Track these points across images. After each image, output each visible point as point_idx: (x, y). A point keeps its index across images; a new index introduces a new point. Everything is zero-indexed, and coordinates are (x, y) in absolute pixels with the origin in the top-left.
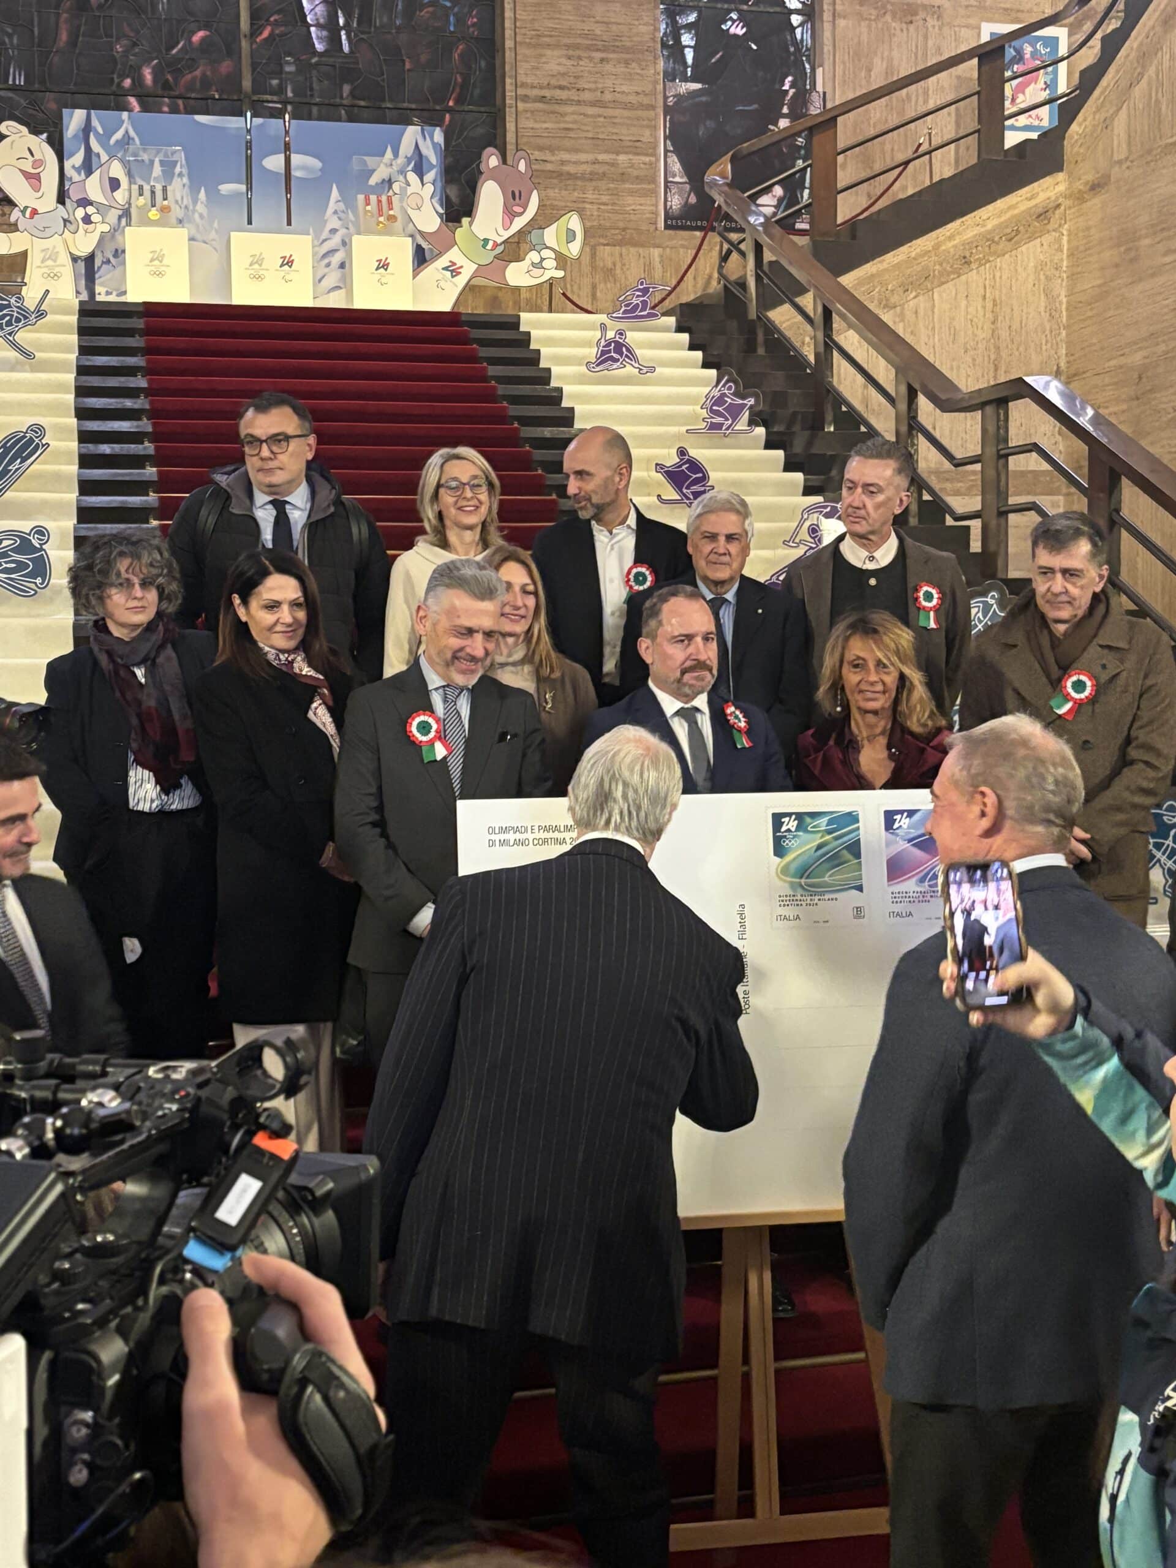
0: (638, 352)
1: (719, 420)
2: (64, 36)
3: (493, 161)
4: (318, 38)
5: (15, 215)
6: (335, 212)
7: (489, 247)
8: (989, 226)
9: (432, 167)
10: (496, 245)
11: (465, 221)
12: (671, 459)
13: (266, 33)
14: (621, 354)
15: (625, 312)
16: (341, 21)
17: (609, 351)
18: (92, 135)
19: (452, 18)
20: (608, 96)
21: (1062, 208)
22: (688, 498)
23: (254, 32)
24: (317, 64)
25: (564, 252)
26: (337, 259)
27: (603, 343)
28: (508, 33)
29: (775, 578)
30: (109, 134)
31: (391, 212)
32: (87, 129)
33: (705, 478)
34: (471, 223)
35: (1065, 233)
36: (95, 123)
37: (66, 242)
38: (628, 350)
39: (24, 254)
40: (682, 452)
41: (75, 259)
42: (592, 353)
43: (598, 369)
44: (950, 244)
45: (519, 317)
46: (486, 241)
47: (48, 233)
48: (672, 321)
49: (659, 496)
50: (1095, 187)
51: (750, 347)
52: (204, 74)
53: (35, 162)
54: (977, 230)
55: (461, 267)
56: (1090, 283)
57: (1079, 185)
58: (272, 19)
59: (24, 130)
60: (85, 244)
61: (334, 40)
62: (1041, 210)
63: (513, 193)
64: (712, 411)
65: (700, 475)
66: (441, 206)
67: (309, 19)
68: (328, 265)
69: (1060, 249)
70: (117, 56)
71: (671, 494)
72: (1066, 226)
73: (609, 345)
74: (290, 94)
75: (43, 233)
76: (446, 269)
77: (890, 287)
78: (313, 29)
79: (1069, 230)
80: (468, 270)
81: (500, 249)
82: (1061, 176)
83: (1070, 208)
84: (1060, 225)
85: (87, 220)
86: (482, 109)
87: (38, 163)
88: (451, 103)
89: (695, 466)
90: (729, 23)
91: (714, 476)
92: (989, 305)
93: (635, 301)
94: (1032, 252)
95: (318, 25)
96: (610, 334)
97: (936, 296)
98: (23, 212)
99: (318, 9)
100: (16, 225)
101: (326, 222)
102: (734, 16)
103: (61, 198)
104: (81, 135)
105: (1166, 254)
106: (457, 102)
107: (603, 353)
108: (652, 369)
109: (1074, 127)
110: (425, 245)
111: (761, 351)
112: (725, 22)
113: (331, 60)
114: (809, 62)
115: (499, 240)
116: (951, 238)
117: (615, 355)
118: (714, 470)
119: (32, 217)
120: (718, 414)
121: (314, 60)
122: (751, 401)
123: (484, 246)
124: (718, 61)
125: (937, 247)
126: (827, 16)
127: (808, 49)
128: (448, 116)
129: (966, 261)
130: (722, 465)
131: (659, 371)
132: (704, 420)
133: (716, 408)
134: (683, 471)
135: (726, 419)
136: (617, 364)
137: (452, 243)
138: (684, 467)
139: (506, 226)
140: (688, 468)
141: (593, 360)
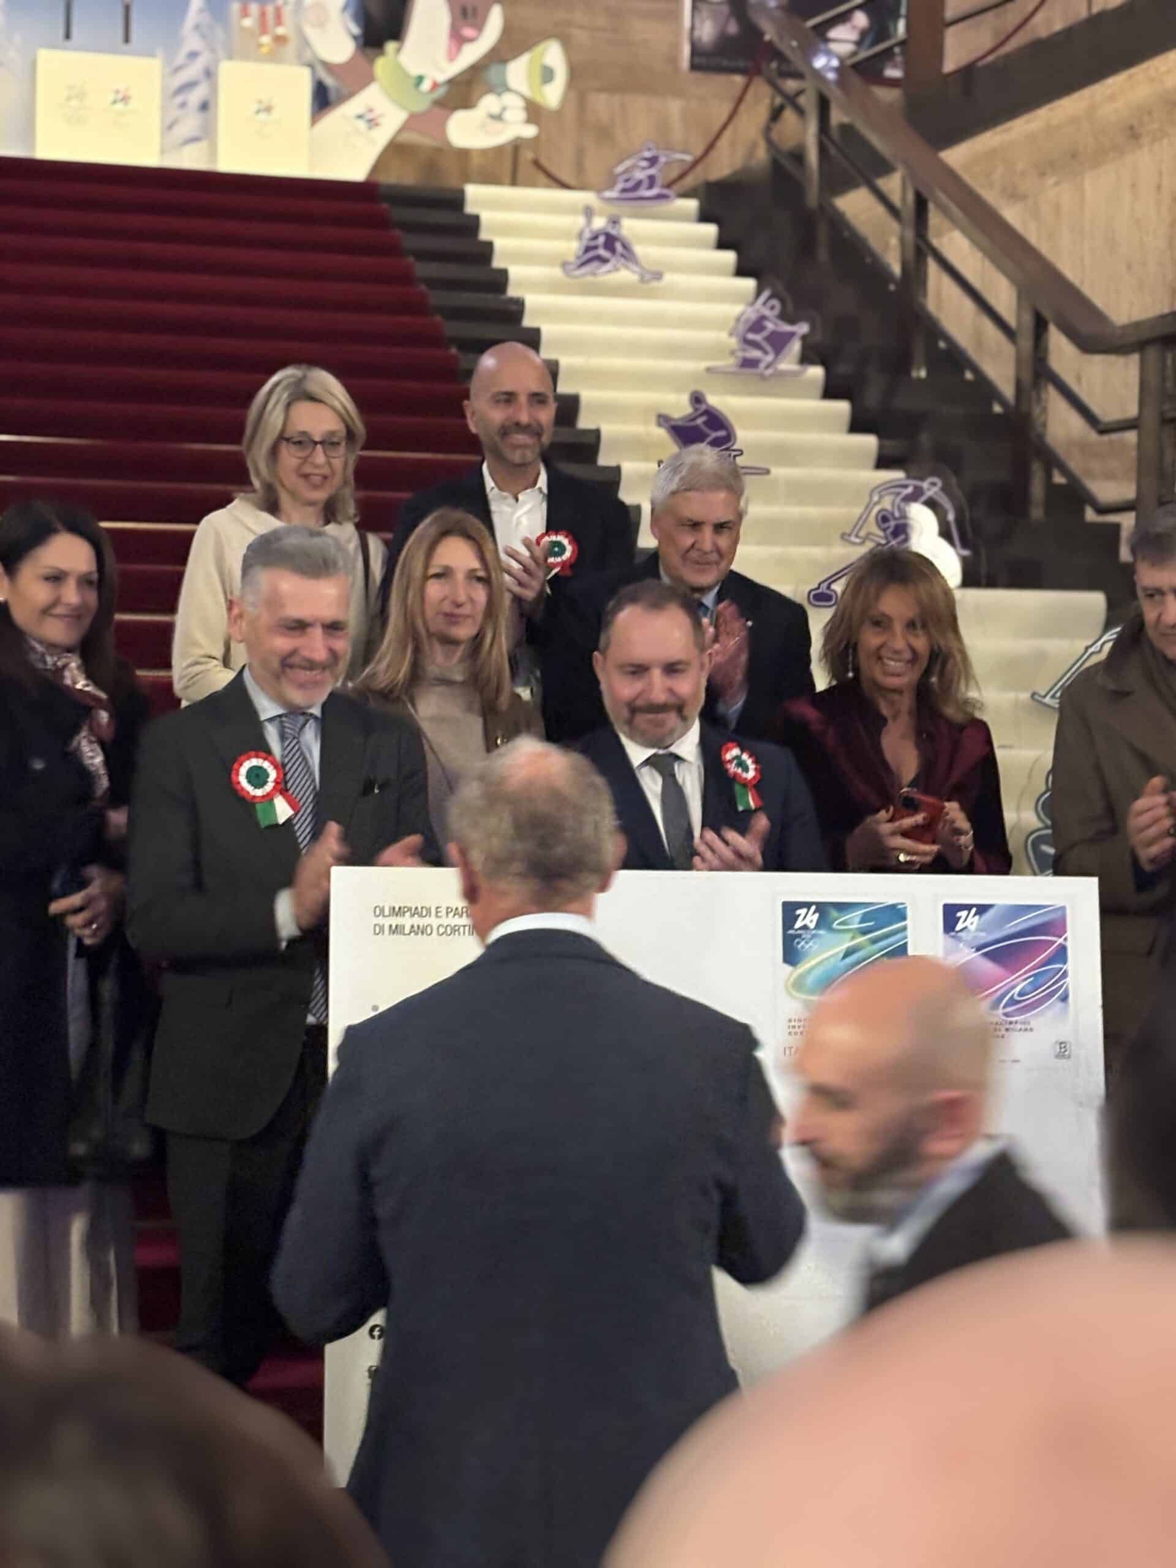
0: (638, 250)
1: (755, 354)
6: (197, 27)
7: (426, 86)
10: (435, 85)
11: (391, 46)
12: (680, 406)
14: (614, 251)
15: (624, 190)
17: (596, 247)
25: (538, 99)
26: (195, 97)
27: (587, 235)
29: (825, 585)
31: (280, 31)
33: (729, 438)
34: (399, 50)
38: (625, 246)
40: (697, 399)
42: (572, 248)
43: (578, 273)
44: (1110, 108)
45: (462, 193)
46: (420, 79)
48: (692, 205)
49: (661, 463)
51: (807, 248)
55: (382, 116)
63: (464, 10)
64: (747, 342)
65: (721, 433)
66: (357, 23)
68: (183, 105)
73: (595, 237)
76: (360, 117)
77: (1020, 167)
80: (393, 120)
81: (441, 92)
89: (716, 420)
91: (743, 436)
93: (640, 175)
96: (599, 223)
97: (1087, 183)
101: (181, 40)
107: (588, 249)
108: (658, 276)
110: (329, 81)
111: (823, 254)
115: (442, 78)
116: (1112, 98)
117: (602, 252)
118: (744, 427)
120: (755, 345)
122: (803, 328)
123: (417, 86)
125: (1090, 109)
129: (1133, 134)
130: (756, 420)
131: (669, 278)
132: (732, 353)
133: (751, 336)
134: (696, 428)
135: (766, 353)
136: (608, 267)
137: (368, 79)
138: (700, 421)
139: (452, 57)
140: (705, 423)
141: (571, 258)
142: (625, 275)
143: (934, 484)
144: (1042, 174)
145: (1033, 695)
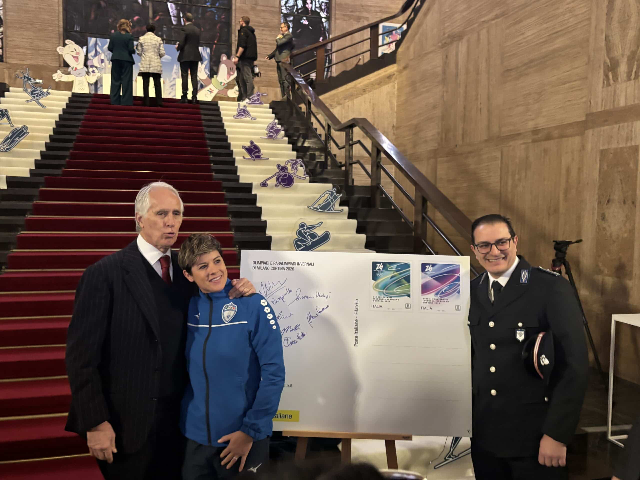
0: (251, 114)
1: (272, 134)
2: (93, 16)
3: (224, 58)
4: (174, 20)
5: (70, 69)
6: (175, 73)
7: (223, 84)
8: (373, 80)
9: (206, 60)
10: (224, 84)
11: (215, 76)
12: (248, 144)
13: (157, 18)
14: (245, 113)
15: (252, 102)
16: (181, 15)
17: (241, 112)
18: (97, 47)
19: (216, 16)
20: (264, 41)
21: (395, 75)
22: (253, 158)
23: (154, 17)
24: (174, 28)
27: (239, 109)
28: (233, 21)
29: (264, 182)
30: (103, 46)
32: (96, 44)
33: (259, 151)
34: (217, 77)
35: (396, 83)
36: (99, 42)
37: (86, 78)
38: (247, 112)
39: (72, 82)
40: (252, 142)
41: (89, 83)
42: (235, 113)
43: (237, 118)
44: (359, 85)
45: (217, 102)
46: (221, 83)
47: (81, 75)
48: (268, 105)
49: (243, 157)
50: (405, 68)
52: (138, 30)
53: (77, 53)
54: (368, 81)
55: (213, 90)
56: (403, 98)
57: (401, 68)
58: (160, 14)
59: (73, 43)
60: (92, 79)
61: (179, 21)
62: (388, 76)
63: (231, 69)
64: (269, 131)
65: (257, 150)
66: (209, 72)
67: (171, 14)
69: (394, 88)
70: (110, 23)
71: (248, 156)
72: (396, 81)
73: (241, 110)
74: (165, 37)
75: (79, 75)
76: (208, 91)
77: (340, 98)
78: (172, 17)
79: (397, 82)
80: (216, 91)
81: (226, 85)
82: (395, 65)
83: (398, 75)
84: (395, 81)
85: (93, 72)
86: (226, 44)
87: (78, 53)
88: (216, 42)
89: (256, 147)
90: (303, 20)
91: (262, 151)
92: (371, 104)
93: (255, 98)
94: (386, 88)
95: (174, 16)
97: (355, 102)
98: (72, 68)
99: (174, 11)
100: (70, 72)
101: (172, 76)
102: (305, 18)
103: (86, 65)
104: (94, 46)
105: (424, 88)
106: (217, 41)
107: (239, 113)
108: (255, 119)
109: (400, 50)
110: (203, 84)
111: (294, 115)
112: (301, 20)
113: (178, 27)
114: (328, 34)
115: (226, 83)
116: (359, 84)
118: (263, 149)
119: (75, 70)
120: (271, 132)
121: (173, 27)
122: (282, 129)
123: (221, 84)
124: (300, 32)
125: (356, 85)
126: (333, 19)
127: (327, 29)
128: (214, 46)
129: (364, 91)
130: (267, 148)
131: (258, 119)
132: (267, 134)
133: (270, 130)
134: (252, 149)
135: (274, 134)
136: (243, 117)
137: (211, 83)
138: (252, 147)
139: (228, 79)
140: (254, 148)
141: (236, 115)
142: (248, 119)
143: (300, 160)
144: (345, 99)
145: (308, 206)
